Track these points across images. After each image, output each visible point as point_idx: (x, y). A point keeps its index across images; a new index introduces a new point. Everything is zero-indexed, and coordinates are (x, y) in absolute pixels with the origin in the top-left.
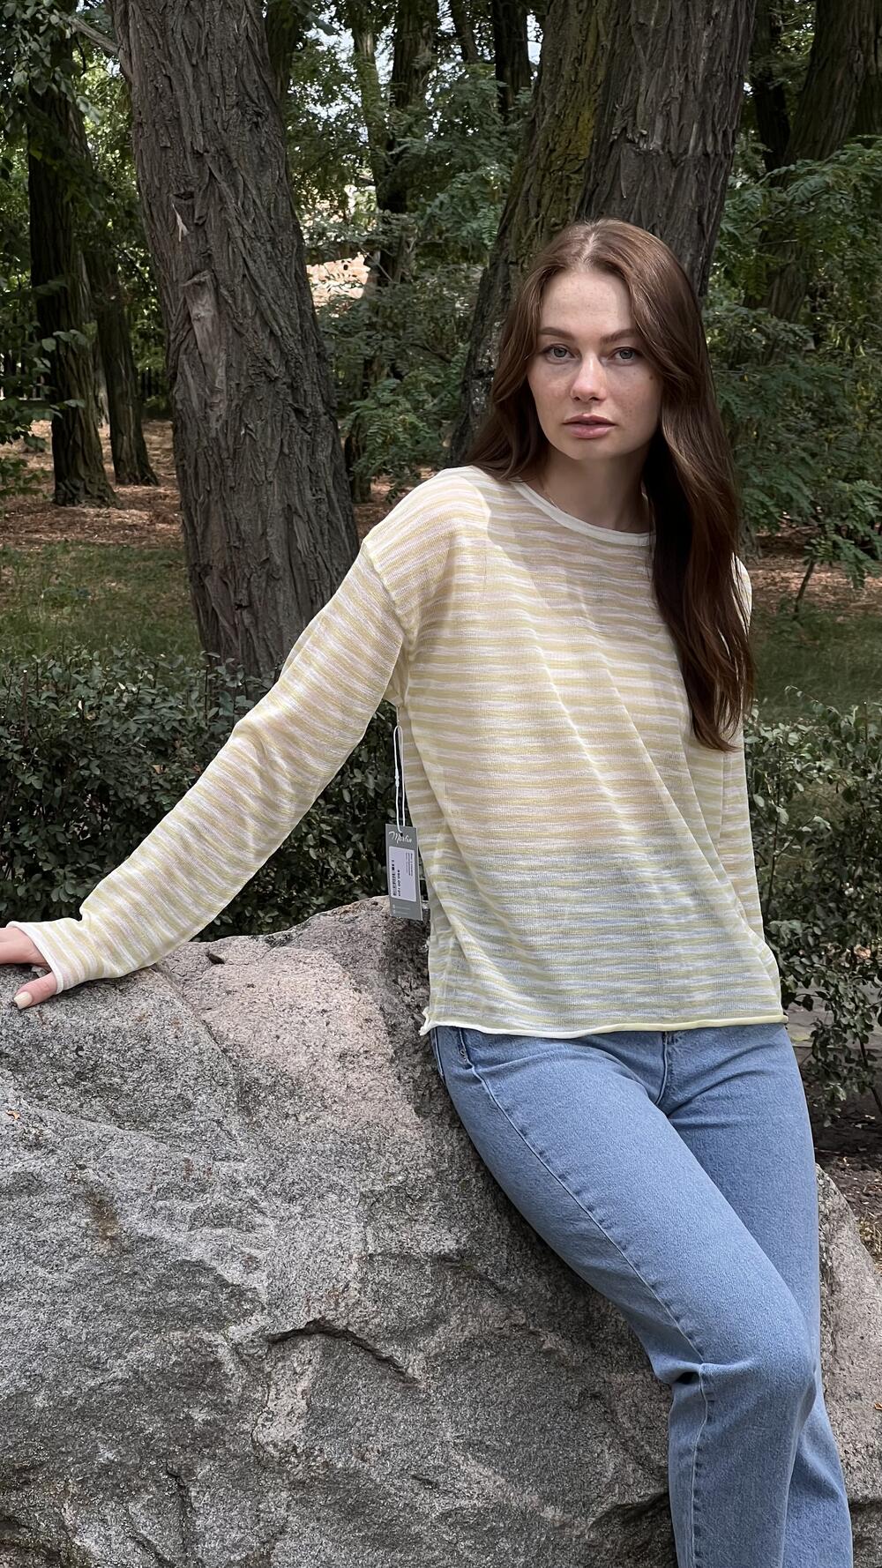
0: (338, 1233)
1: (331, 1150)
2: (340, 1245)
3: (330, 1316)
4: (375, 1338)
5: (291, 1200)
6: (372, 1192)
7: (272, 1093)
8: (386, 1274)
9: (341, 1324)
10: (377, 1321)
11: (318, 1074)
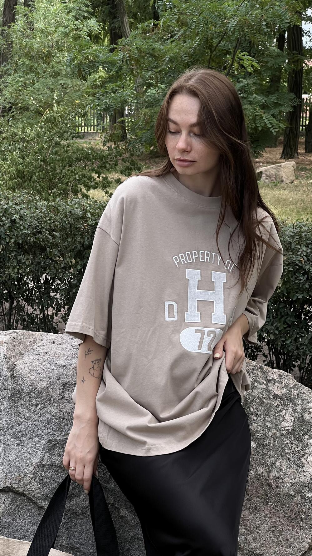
0: (31, 454)
1: (45, 421)
2: (30, 459)
3: (15, 486)
4: (37, 498)
5: (16, 438)
6: (56, 440)
7: (28, 395)
8: (49, 474)
9: (20, 490)
10: (38, 491)
11: (51, 390)
